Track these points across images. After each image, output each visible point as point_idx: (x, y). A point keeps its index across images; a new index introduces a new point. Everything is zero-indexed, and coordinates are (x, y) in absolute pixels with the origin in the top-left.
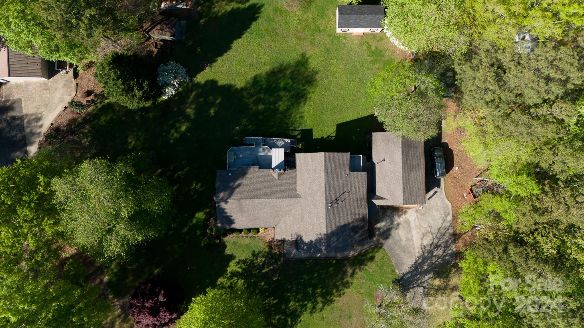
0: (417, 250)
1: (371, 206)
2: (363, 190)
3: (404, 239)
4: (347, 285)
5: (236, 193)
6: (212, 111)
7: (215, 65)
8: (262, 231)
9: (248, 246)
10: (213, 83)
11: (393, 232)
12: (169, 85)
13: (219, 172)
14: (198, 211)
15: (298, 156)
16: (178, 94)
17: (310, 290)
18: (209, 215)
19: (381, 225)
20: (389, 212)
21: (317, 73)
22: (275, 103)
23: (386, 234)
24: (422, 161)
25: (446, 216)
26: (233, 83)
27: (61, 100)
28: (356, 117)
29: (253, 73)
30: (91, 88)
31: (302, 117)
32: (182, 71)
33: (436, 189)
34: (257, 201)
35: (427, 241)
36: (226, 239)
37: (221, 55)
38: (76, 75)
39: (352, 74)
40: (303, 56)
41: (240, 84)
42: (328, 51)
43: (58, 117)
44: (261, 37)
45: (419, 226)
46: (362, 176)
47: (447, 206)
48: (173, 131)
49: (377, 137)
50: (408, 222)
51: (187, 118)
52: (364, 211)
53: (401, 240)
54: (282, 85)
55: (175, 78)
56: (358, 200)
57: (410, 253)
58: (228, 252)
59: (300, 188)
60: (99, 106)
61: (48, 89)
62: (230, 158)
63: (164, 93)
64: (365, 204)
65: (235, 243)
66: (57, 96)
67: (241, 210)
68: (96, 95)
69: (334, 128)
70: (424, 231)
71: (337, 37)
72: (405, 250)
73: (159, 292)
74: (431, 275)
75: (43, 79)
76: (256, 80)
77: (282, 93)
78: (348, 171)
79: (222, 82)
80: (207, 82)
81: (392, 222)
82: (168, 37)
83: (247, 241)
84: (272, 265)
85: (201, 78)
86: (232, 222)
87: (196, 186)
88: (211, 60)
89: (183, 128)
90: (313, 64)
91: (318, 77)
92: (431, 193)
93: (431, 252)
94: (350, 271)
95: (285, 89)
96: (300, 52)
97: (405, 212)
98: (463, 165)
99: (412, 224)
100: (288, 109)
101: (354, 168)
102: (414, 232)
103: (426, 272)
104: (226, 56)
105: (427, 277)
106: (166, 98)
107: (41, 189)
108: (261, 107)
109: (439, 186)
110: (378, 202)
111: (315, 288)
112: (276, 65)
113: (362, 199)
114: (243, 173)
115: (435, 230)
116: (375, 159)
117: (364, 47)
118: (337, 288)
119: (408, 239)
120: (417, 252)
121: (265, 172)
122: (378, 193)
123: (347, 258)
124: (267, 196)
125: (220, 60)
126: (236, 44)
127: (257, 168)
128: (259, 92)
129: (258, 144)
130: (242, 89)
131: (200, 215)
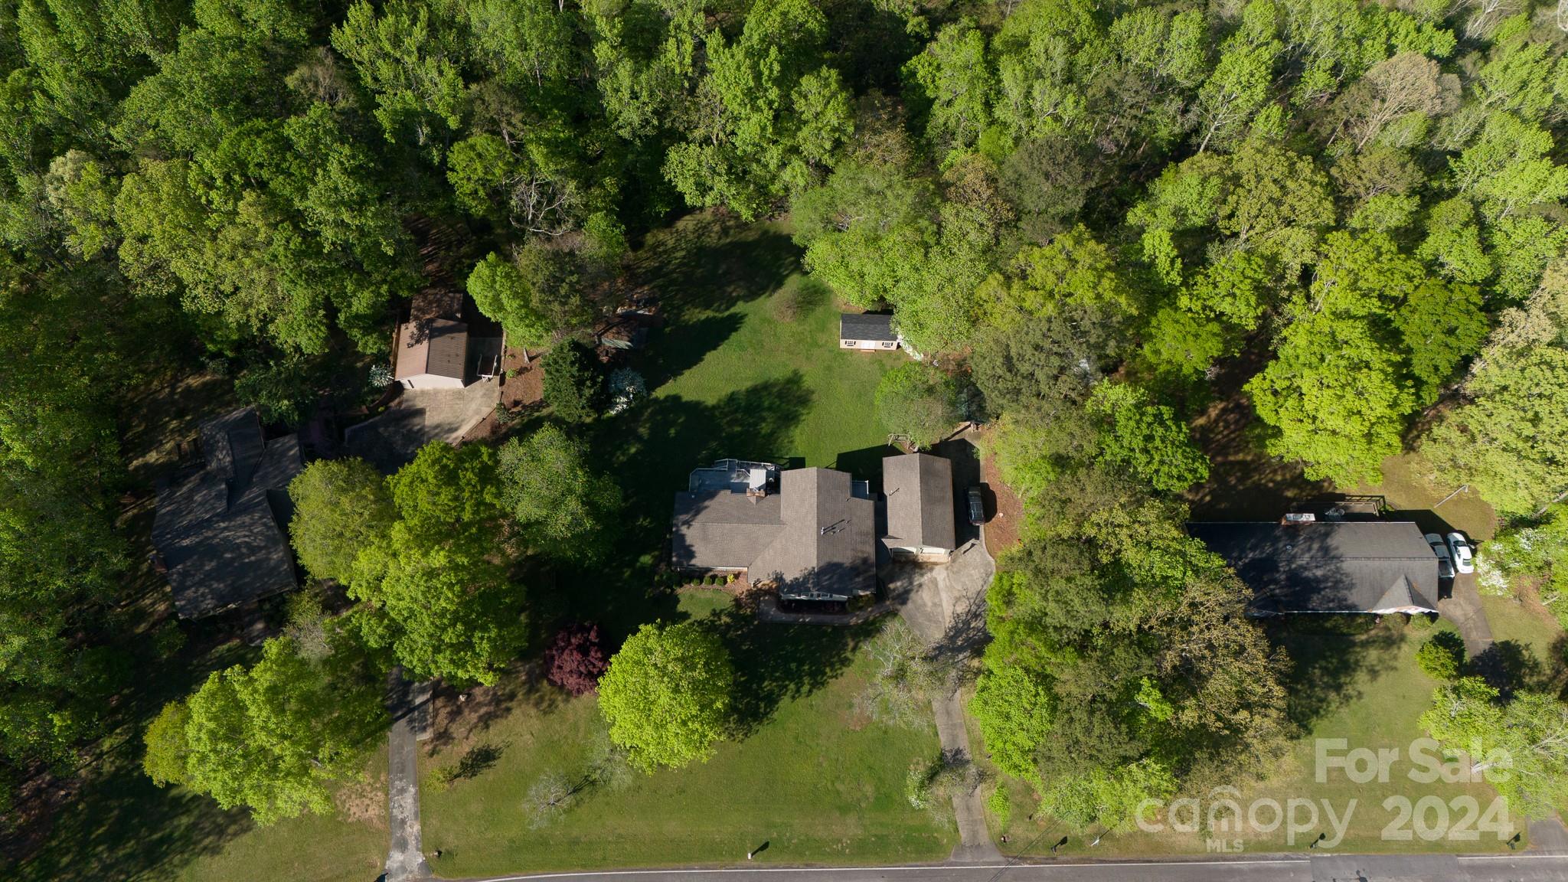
0: (948, 620)
1: (880, 547)
2: (869, 524)
3: (930, 604)
4: (845, 662)
5: (701, 517)
6: (672, 431)
7: (679, 378)
8: (730, 578)
9: (709, 601)
10: (676, 399)
11: (913, 595)
12: (622, 392)
13: (679, 494)
14: (644, 552)
15: (783, 474)
16: (630, 410)
17: (793, 666)
18: (658, 560)
19: (897, 585)
20: (908, 568)
21: (813, 392)
22: (756, 424)
23: (903, 598)
24: (950, 494)
25: (988, 576)
26: (702, 399)
27: (477, 411)
28: (864, 446)
29: (730, 389)
30: (519, 397)
31: (792, 442)
32: (640, 380)
33: (973, 541)
34: (727, 526)
35: (961, 608)
36: (679, 591)
37: (689, 367)
38: (502, 383)
39: (859, 396)
40: (796, 373)
41: (710, 400)
42: (829, 368)
43: (472, 430)
44: (743, 349)
45: (950, 588)
46: (867, 506)
47: (989, 563)
48: (619, 453)
49: (889, 462)
50: (934, 582)
51: (639, 438)
52: (870, 550)
53: (925, 605)
54: (766, 404)
55: (631, 384)
56: (861, 534)
57: (937, 622)
58: (681, 608)
59: (785, 514)
60: (526, 419)
61: (463, 398)
62: (694, 481)
63: (612, 405)
64: (872, 541)
65: (692, 596)
66: (473, 406)
67: (705, 539)
68: (524, 407)
69: (835, 459)
70: (957, 594)
71: (842, 354)
72: (931, 618)
73: (591, 628)
74: (967, 654)
75: (457, 383)
76: (732, 398)
77: (765, 414)
78: (849, 495)
79: (687, 397)
80: (667, 398)
81: (911, 583)
82: (623, 343)
83: (709, 594)
84: (741, 628)
85: (660, 393)
86: (691, 554)
87: (643, 522)
88: (676, 372)
89: (633, 450)
90: (808, 382)
91: (815, 397)
92: (967, 545)
93: (967, 623)
94: (851, 644)
95: (770, 409)
96: (792, 368)
97: (931, 570)
98: (1010, 511)
99: (941, 585)
100: (773, 433)
101: (856, 493)
102: (944, 595)
103: (961, 649)
104: (695, 369)
105: (961, 656)
106: (613, 413)
107: (485, 458)
108: (737, 429)
109: (977, 537)
110: (889, 543)
111: (801, 663)
112: (759, 382)
113: (867, 534)
114: (712, 495)
115: (972, 593)
116: (886, 492)
117: (876, 366)
118: (832, 665)
119: (935, 604)
120: (948, 622)
121: (739, 496)
122: (890, 533)
123: (847, 627)
124: (740, 521)
125: (687, 373)
126: (710, 356)
127: (729, 492)
128: (736, 411)
129: (731, 469)
130: (714, 407)
131: (646, 559)
